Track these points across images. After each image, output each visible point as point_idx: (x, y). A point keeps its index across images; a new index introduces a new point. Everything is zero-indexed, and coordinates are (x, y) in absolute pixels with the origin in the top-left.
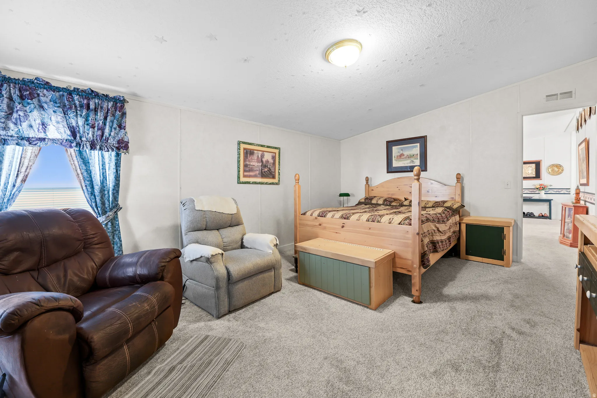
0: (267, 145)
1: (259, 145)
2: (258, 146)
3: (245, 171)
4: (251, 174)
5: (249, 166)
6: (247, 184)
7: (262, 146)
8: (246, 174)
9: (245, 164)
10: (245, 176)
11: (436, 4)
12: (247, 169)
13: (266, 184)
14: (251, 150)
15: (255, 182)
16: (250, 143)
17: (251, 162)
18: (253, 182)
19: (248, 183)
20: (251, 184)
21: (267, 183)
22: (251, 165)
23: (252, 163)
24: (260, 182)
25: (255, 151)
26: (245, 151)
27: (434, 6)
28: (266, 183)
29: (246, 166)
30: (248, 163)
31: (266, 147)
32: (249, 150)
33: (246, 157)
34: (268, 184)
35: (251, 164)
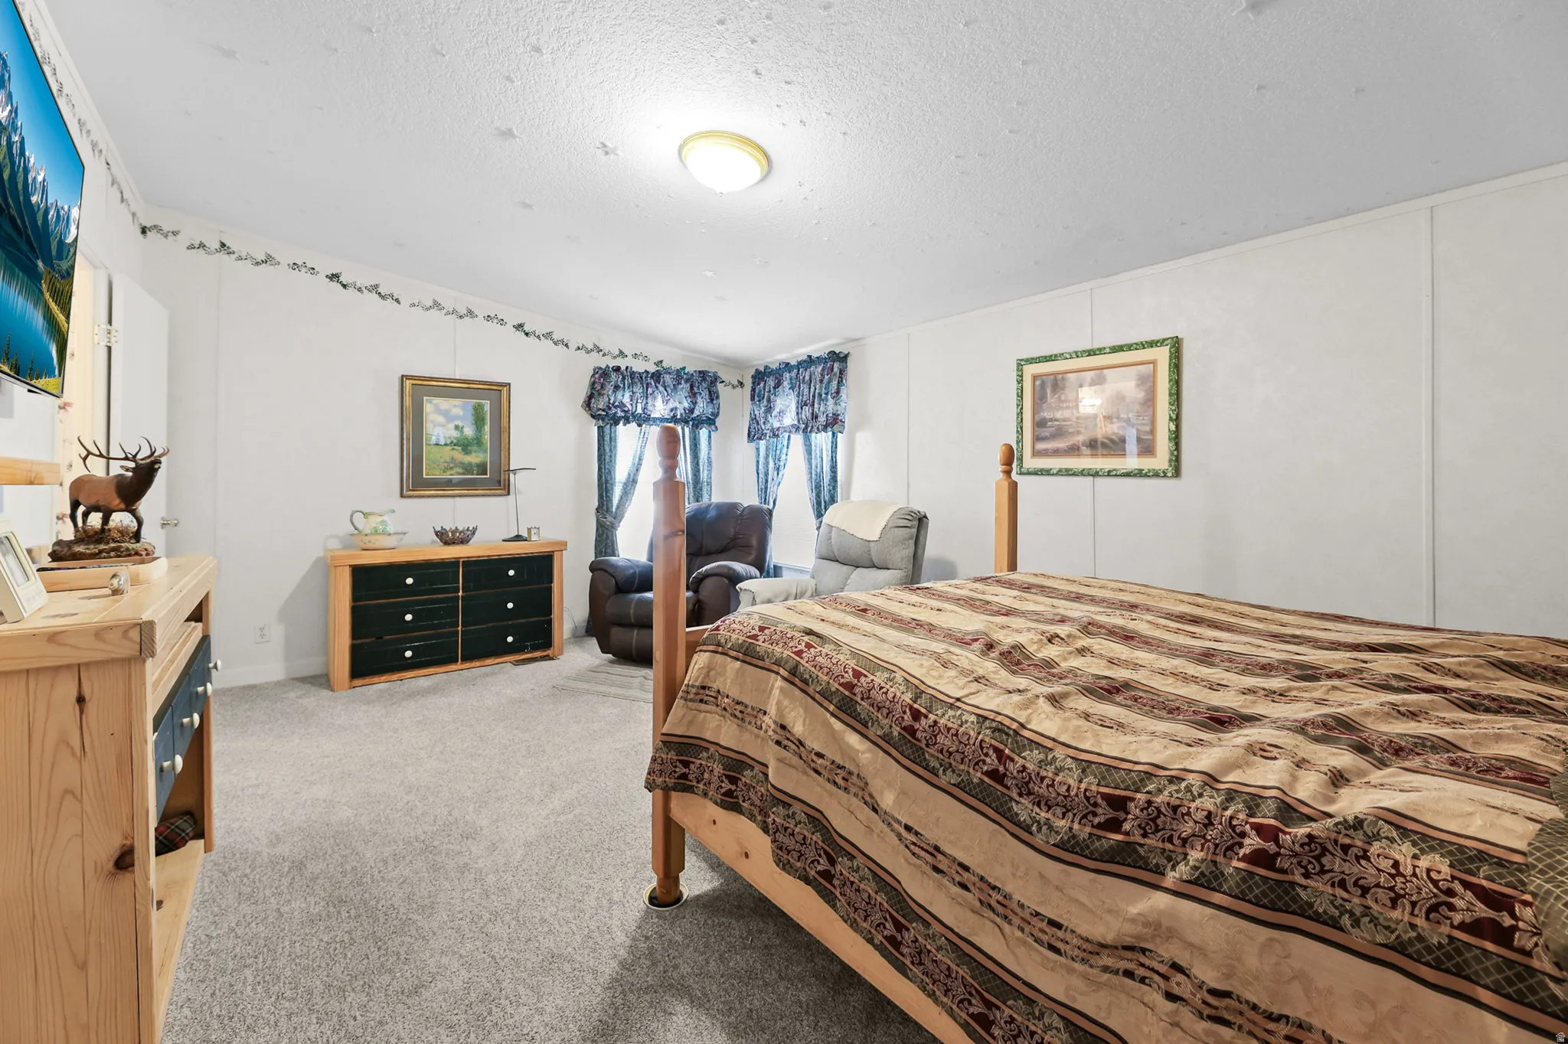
0: (1111, 345)
1: (1078, 354)
2: (1078, 357)
3: (1037, 438)
4: (1061, 444)
5: (1049, 423)
6: (1042, 474)
7: (1091, 353)
8: (1040, 446)
9: (1037, 418)
10: (1036, 454)
11: (528, 37)
12: (1045, 432)
13: (1109, 475)
14: (1055, 374)
15: (1067, 470)
16: (1051, 356)
17: (1058, 410)
18: (1060, 470)
19: (1046, 472)
20: (1053, 475)
21: (1114, 473)
22: (1056, 420)
23: (1061, 412)
24: (1084, 470)
25: (1070, 375)
26: (1038, 383)
27: (533, 40)
28: (1109, 472)
29: (1040, 424)
30: (1046, 415)
31: (1108, 350)
32: (1052, 377)
33: (1039, 399)
34: (1116, 475)
35: (1058, 415)
